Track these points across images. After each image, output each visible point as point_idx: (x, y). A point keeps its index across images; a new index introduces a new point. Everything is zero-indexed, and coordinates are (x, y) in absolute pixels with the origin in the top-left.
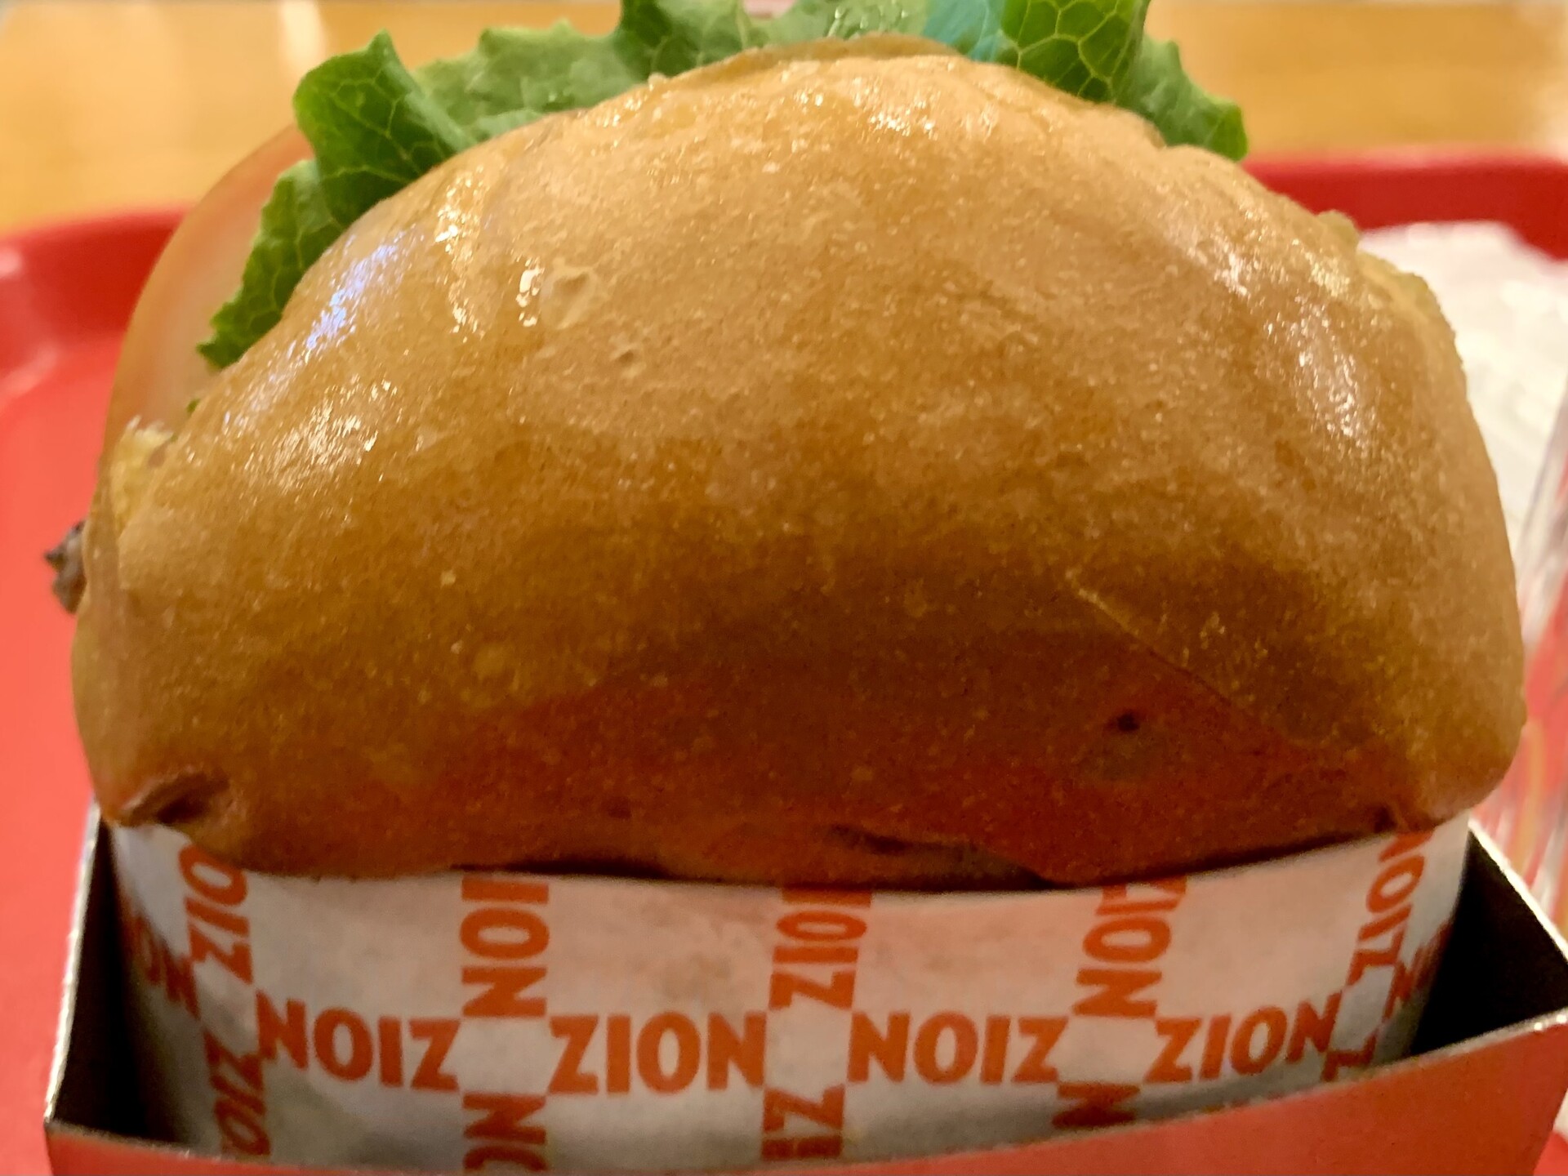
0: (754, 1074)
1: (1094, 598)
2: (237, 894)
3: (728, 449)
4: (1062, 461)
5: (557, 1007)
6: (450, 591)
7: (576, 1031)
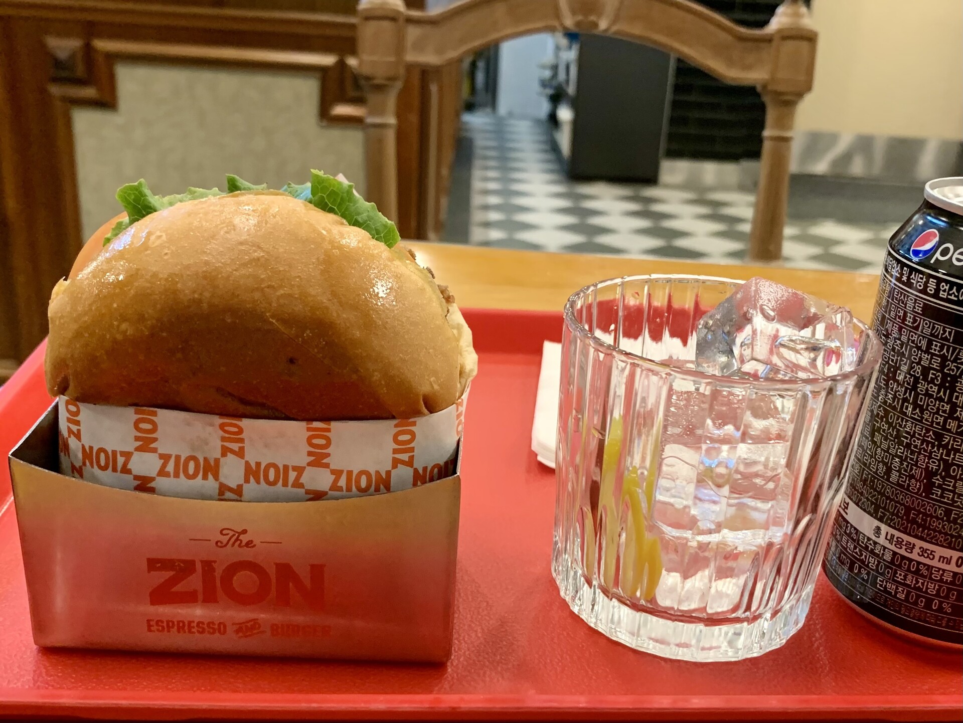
0: (216, 477)
1: (274, 321)
2: (77, 413)
3: (185, 276)
4: (269, 287)
5: (161, 451)
6: (115, 309)
7: (165, 458)
